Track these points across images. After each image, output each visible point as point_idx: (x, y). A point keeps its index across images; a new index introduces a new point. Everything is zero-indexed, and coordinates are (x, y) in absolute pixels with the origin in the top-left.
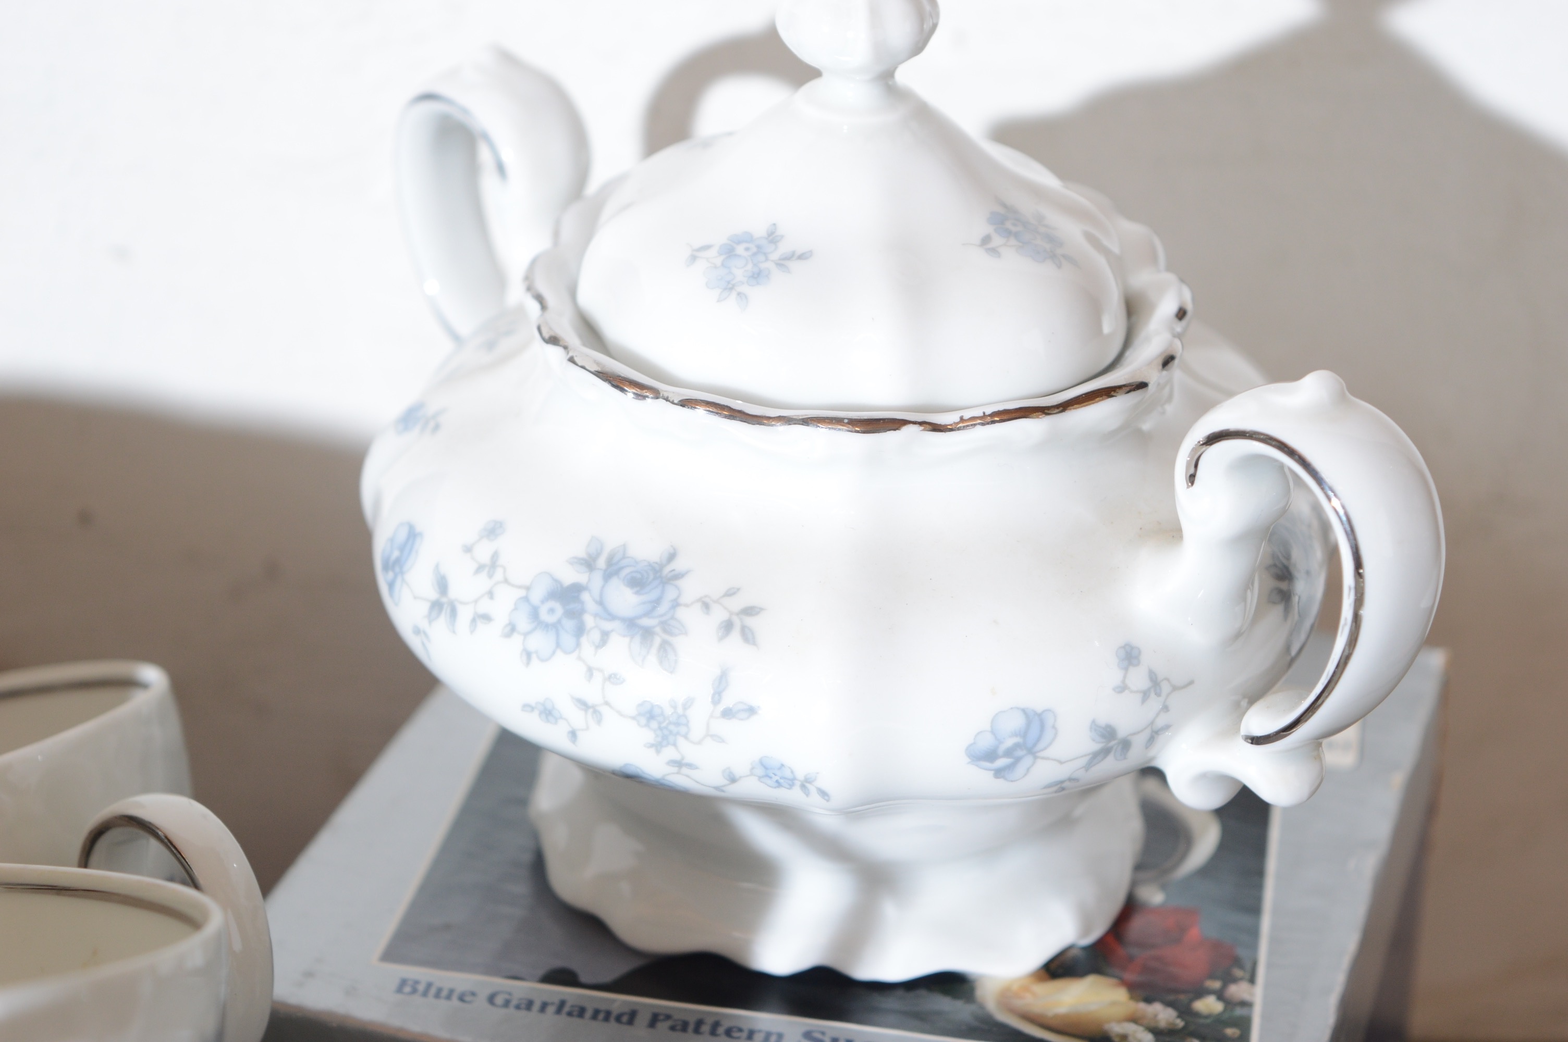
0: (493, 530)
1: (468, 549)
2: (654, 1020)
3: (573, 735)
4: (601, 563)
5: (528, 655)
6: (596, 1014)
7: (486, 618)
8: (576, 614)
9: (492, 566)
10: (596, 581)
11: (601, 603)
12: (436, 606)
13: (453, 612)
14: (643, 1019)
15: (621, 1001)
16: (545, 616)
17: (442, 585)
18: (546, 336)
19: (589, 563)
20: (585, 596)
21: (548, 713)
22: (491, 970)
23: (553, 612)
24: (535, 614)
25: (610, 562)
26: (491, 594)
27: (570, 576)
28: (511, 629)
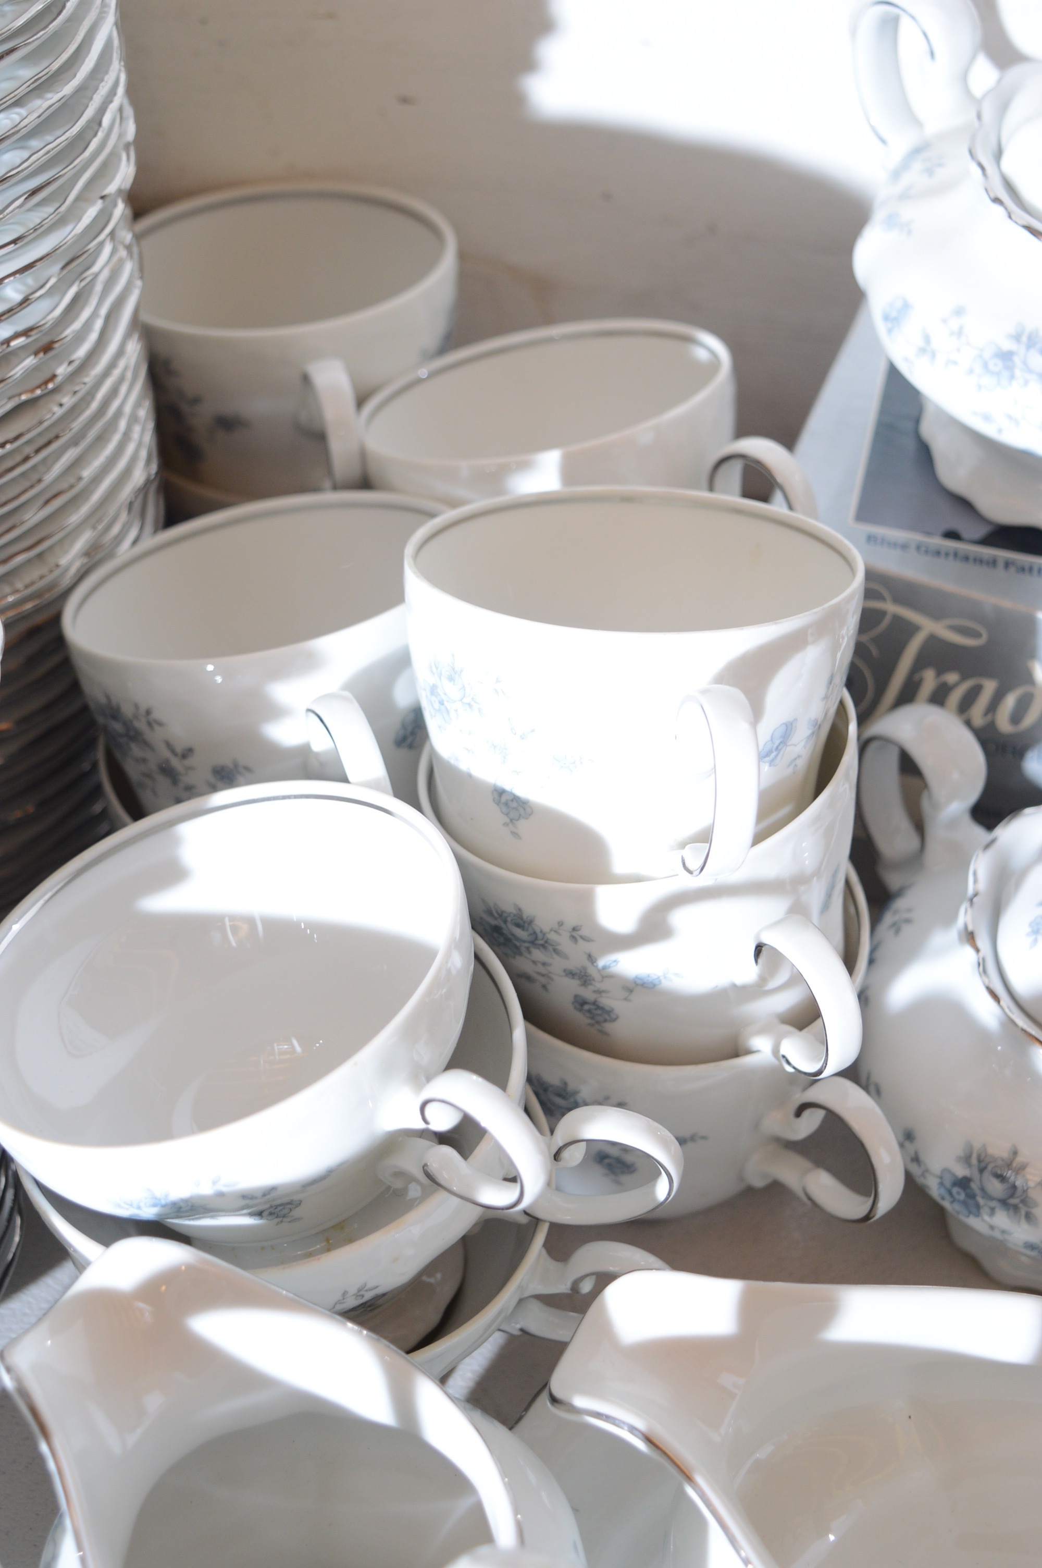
0: (959, 312)
1: (944, 321)
2: (1007, 565)
3: (1000, 431)
4: (1024, 339)
5: (980, 387)
6: (975, 560)
7: (955, 363)
8: (1010, 368)
9: (960, 333)
10: (1021, 349)
11: (1025, 363)
12: (923, 351)
13: (933, 355)
14: (1001, 564)
15: (988, 552)
16: (991, 366)
17: (927, 340)
18: (992, 195)
19: (1017, 338)
20: (1016, 359)
21: (987, 418)
22: (913, 528)
23: (996, 365)
24: (986, 365)
25: (1030, 338)
26: (958, 350)
27: (1008, 345)
28: (971, 371)
